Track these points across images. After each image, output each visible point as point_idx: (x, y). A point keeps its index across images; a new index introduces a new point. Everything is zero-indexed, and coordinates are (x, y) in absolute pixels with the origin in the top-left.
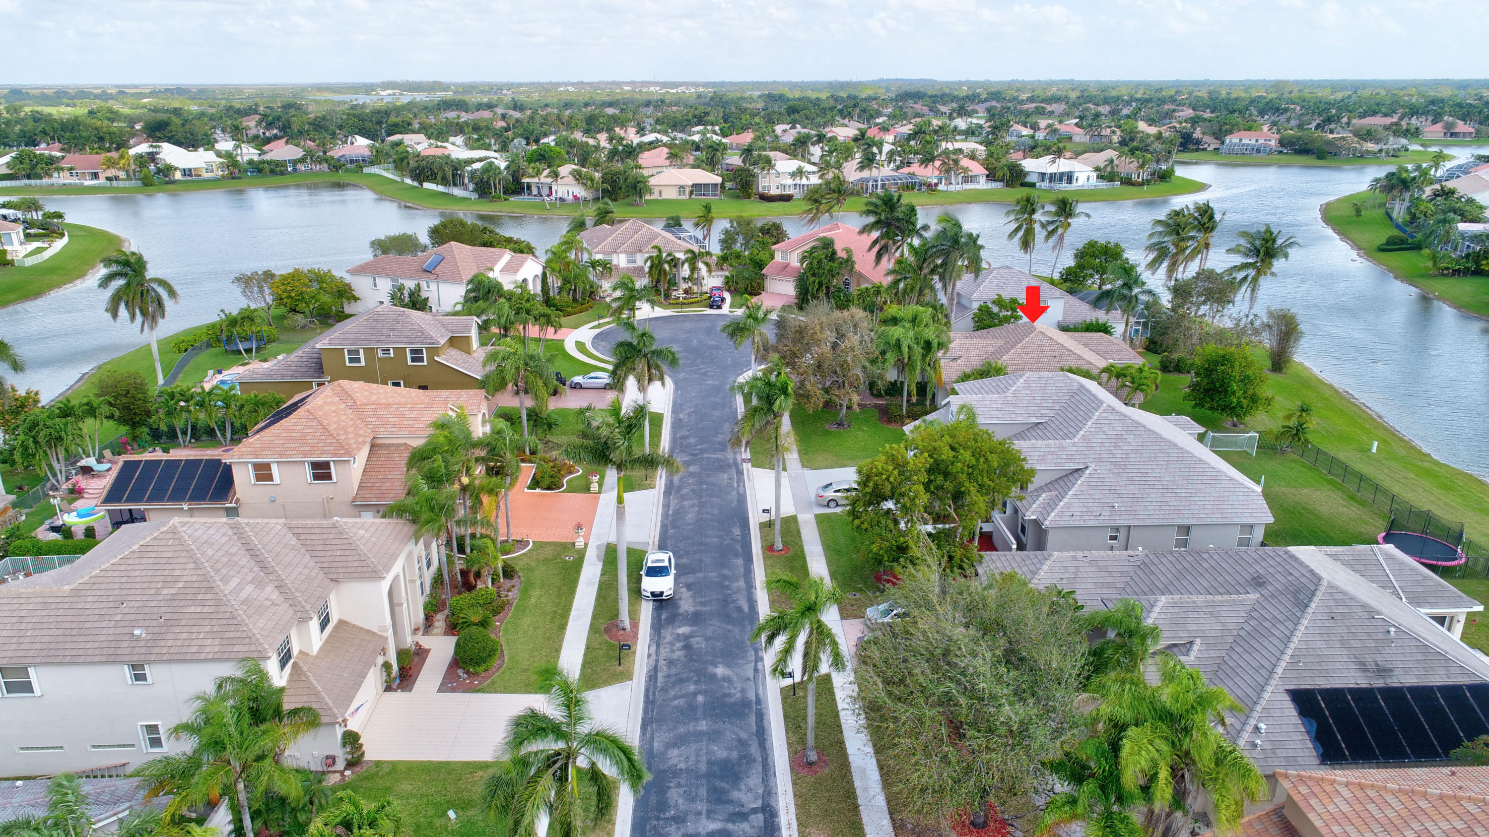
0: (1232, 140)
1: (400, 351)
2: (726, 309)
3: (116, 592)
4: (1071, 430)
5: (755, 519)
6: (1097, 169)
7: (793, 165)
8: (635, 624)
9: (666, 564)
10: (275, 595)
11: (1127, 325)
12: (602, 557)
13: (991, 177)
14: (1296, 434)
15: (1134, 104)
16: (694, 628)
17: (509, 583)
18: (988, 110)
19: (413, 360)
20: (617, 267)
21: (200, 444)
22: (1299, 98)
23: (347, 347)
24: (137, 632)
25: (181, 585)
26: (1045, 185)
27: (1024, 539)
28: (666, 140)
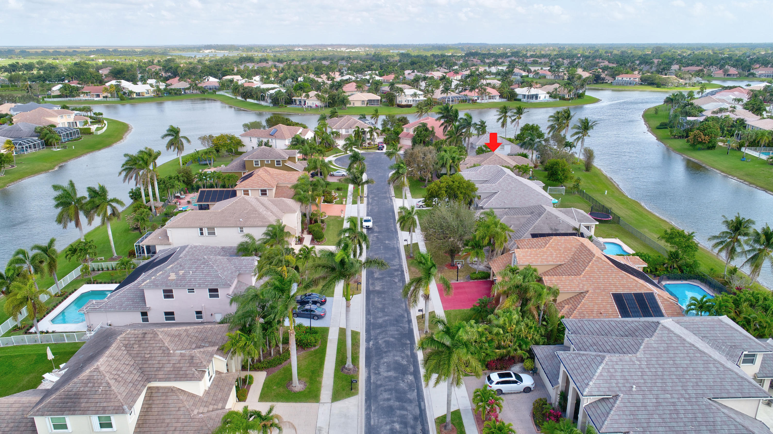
0: (619, 78)
1: (273, 161)
2: (384, 150)
3: (232, 211)
4: (496, 181)
6: (549, 93)
7: (412, 91)
9: (370, 220)
11: (532, 154)
13: (501, 96)
14: (576, 187)
15: (582, 59)
17: (323, 224)
18: (510, 62)
19: (277, 164)
20: (341, 134)
23: (254, 160)
24: (241, 220)
25: (248, 210)
26: (525, 100)
28: (353, 78)
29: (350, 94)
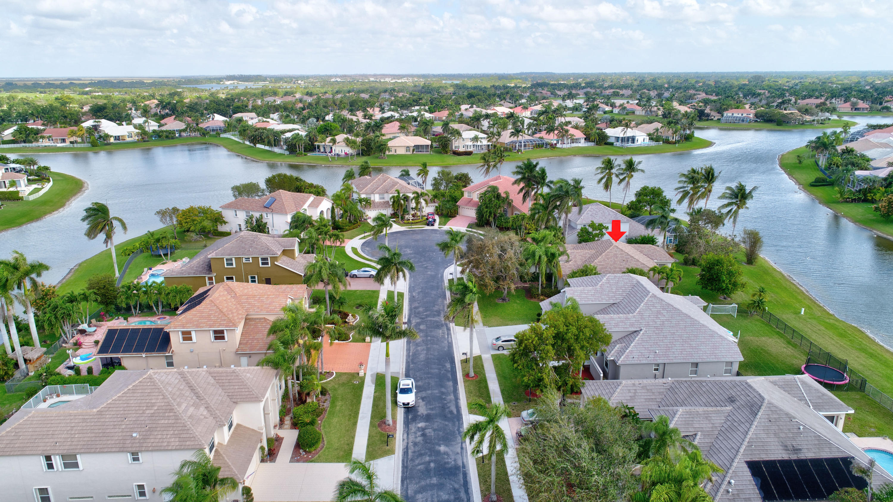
0: (728, 114)
1: (255, 259)
2: (436, 226)
3: (122, 412)
4: (633, 308)
5: (458, 358)
6: (649, 135)
7: (473, 133)
8: (395, 422)
9: (410, 386)
10: (205, 413)
11: (664, 238)
12: (374, 382)
13: (587, 139)
14: (758, 306)
15: (671, 90)
16: (427, 424)
17: (324, 398)
18: (586, 94)
19: (263, 264)
20: (374, 201)
21: (144, 314)
22: (768, 86)
23: (225, 257)
24: (134, 435)
25: (156, 408)
26: (619, 144)
27: (607, 370)
28: (397, 115)
29: (391, 136)
